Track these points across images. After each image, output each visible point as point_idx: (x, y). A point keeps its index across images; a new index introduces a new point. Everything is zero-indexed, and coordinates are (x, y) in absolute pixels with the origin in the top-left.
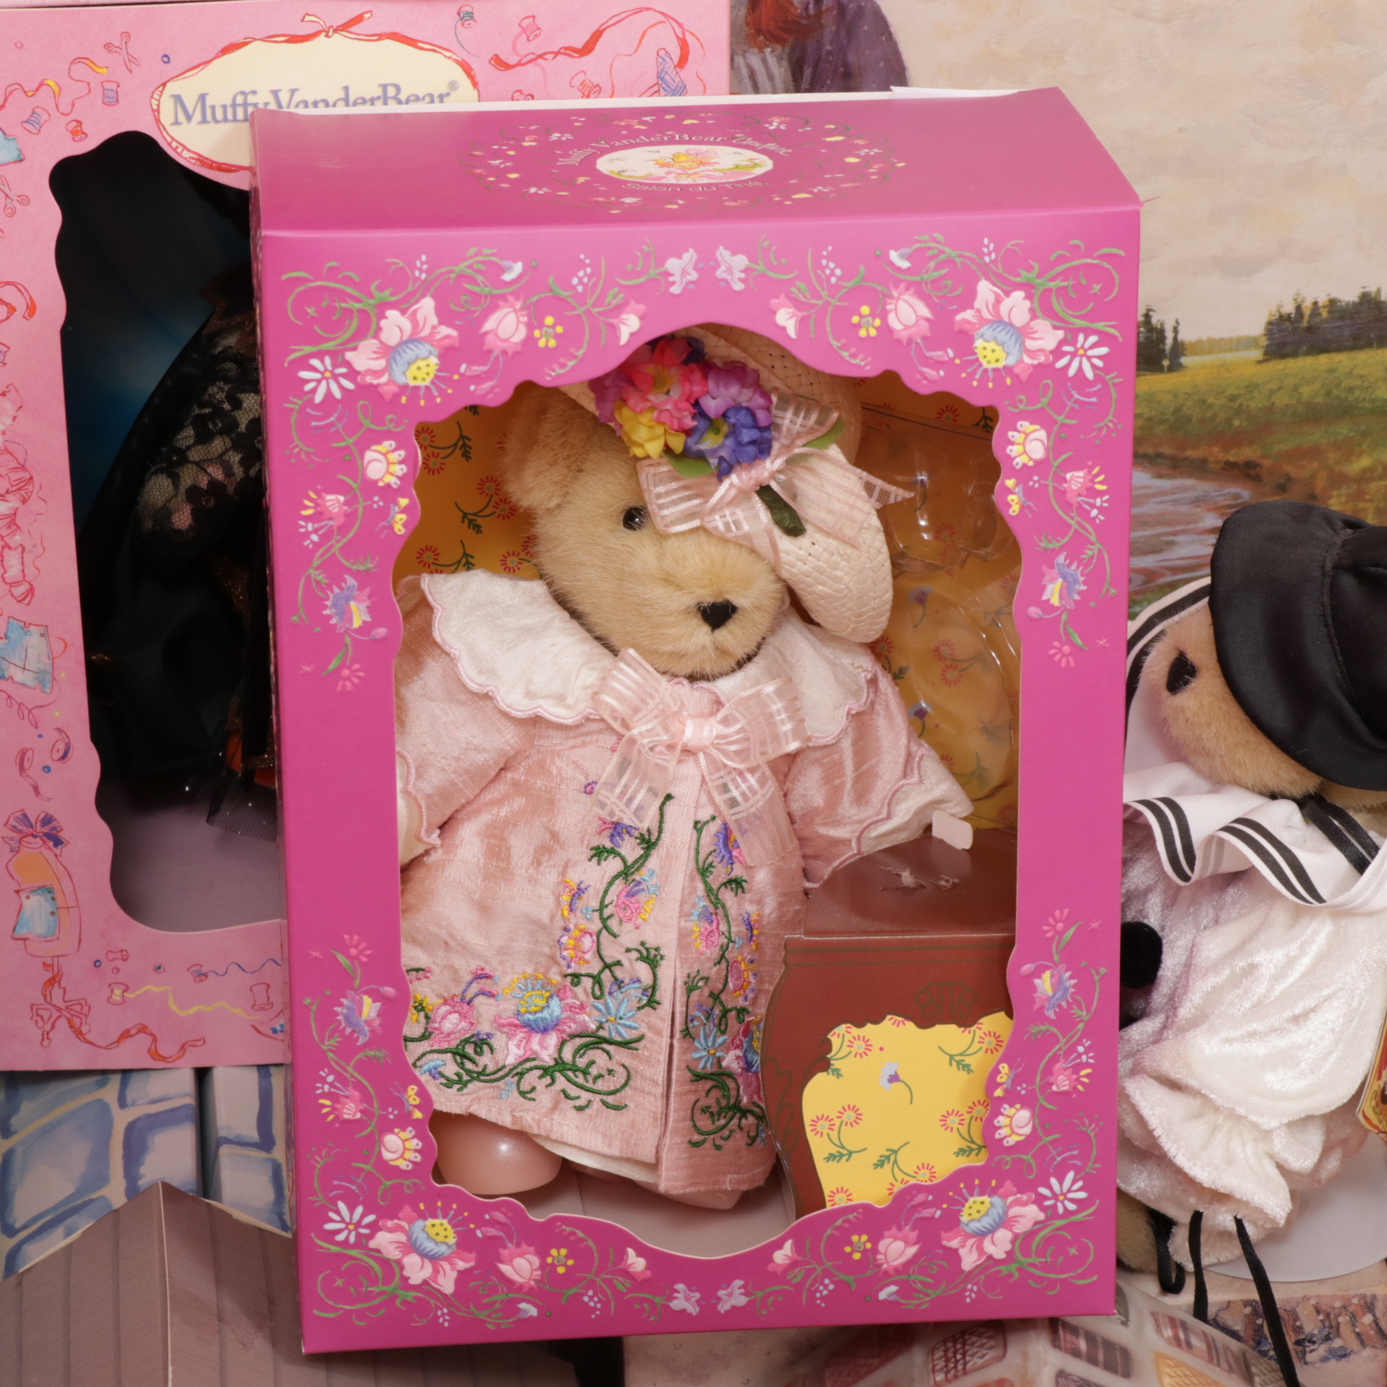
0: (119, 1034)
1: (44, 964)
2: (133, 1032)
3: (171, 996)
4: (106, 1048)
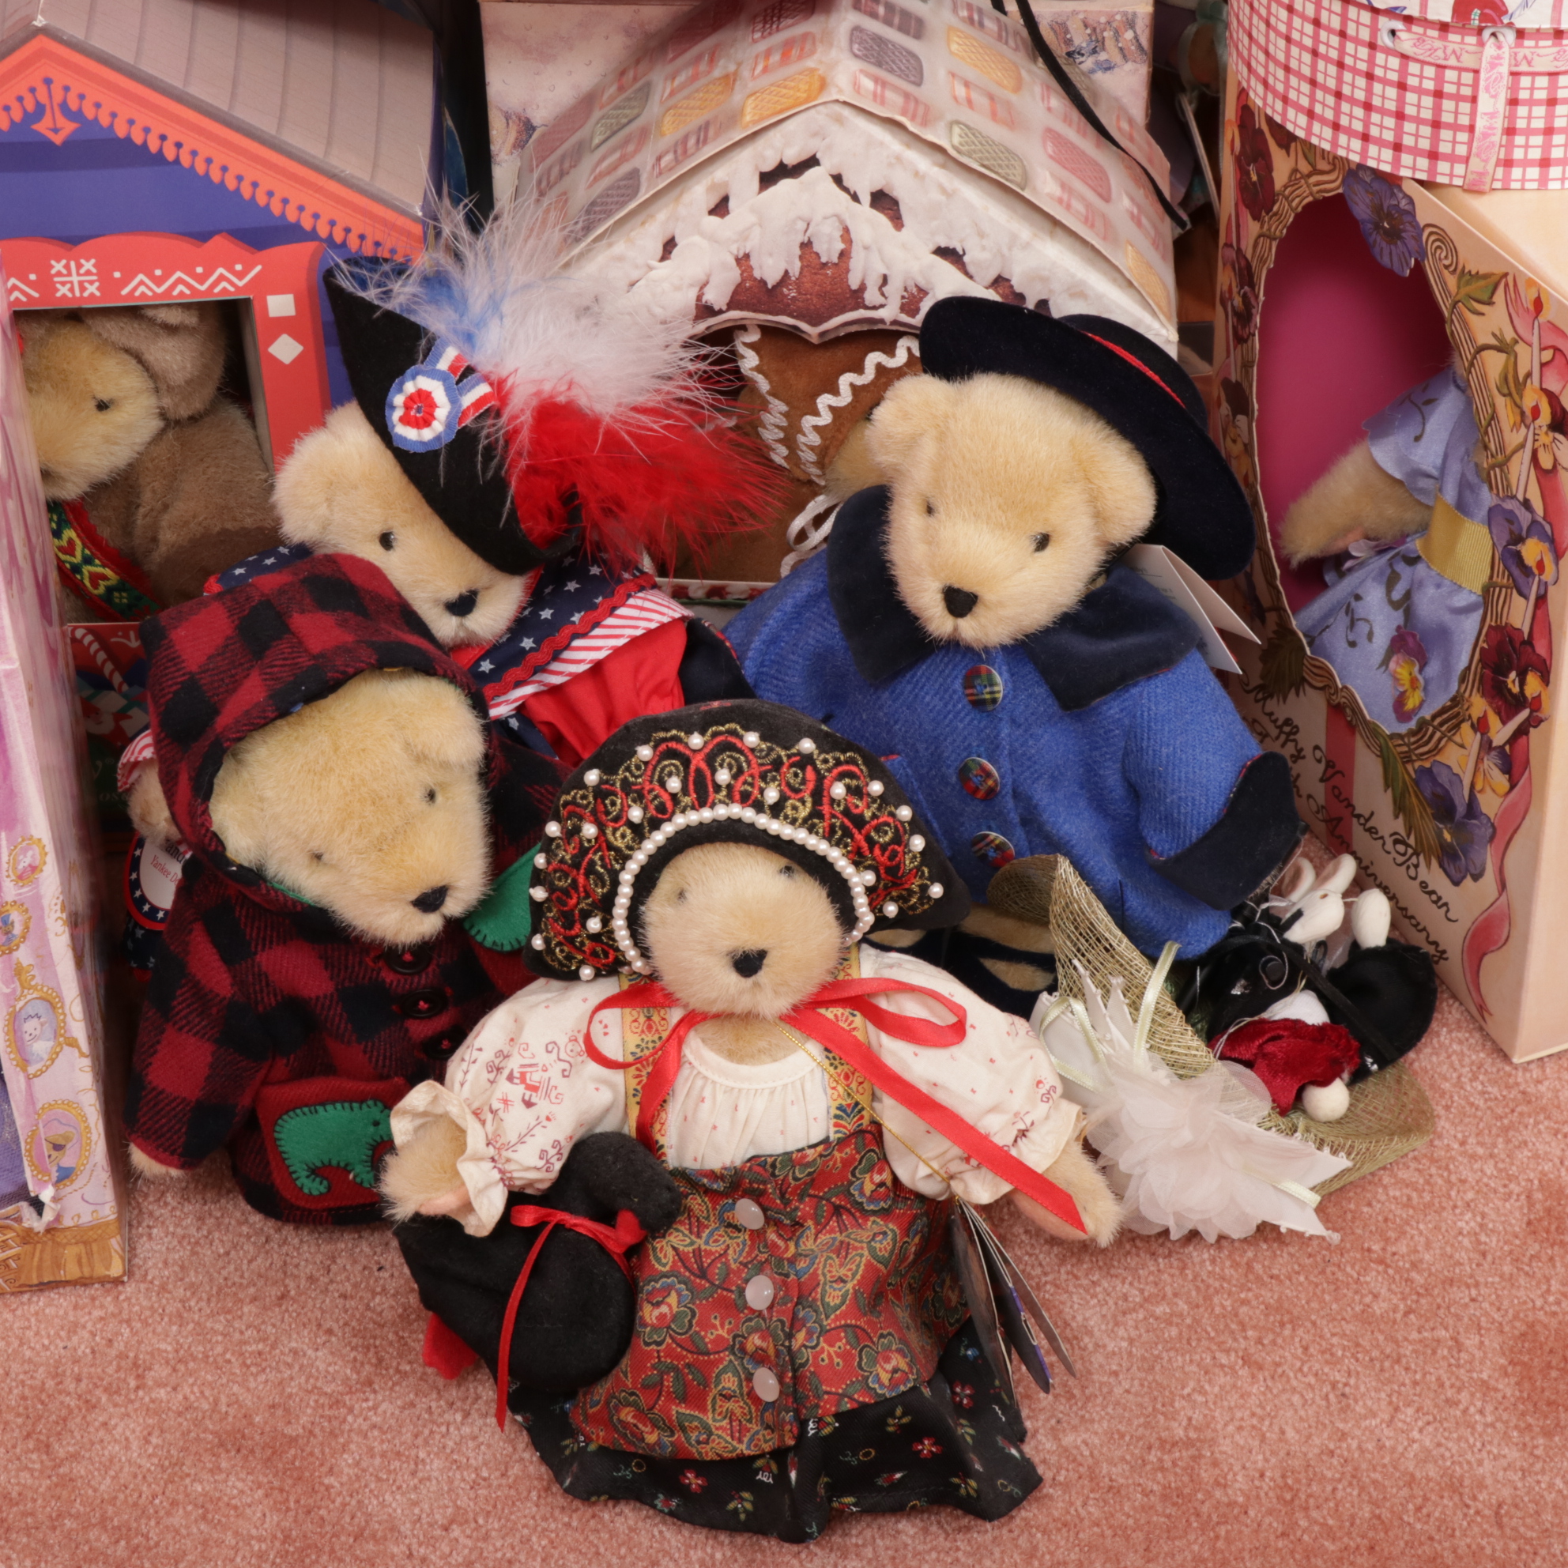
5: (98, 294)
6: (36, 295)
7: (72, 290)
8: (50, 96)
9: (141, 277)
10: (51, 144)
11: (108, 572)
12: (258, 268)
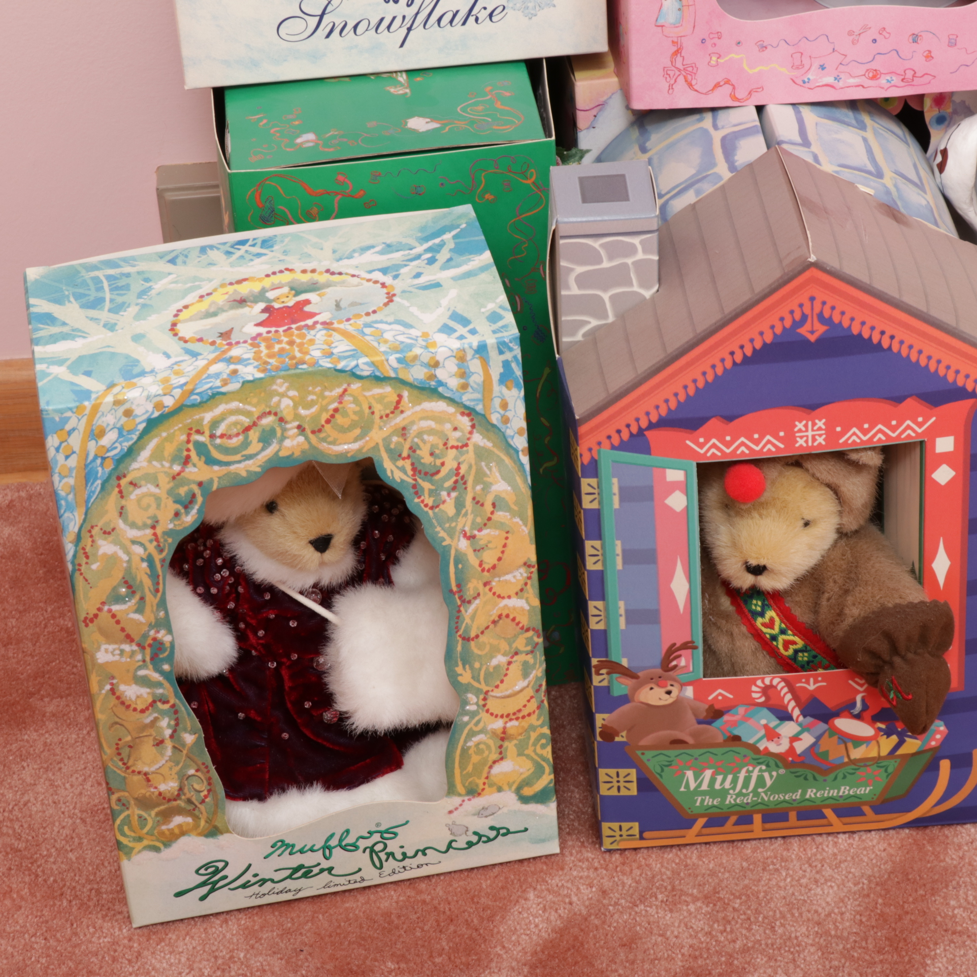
0: (713, 85)
1: (673, 42)
2: (722, 83)
3: (745, 61)
4: (706, 94)
5: (824, 443)
6: (782, 446)
7: (807, 442)
8: (812, 309)
9: (854, 430)
10: (808, 341)
11: (796, 639)
12: (934, 419)
